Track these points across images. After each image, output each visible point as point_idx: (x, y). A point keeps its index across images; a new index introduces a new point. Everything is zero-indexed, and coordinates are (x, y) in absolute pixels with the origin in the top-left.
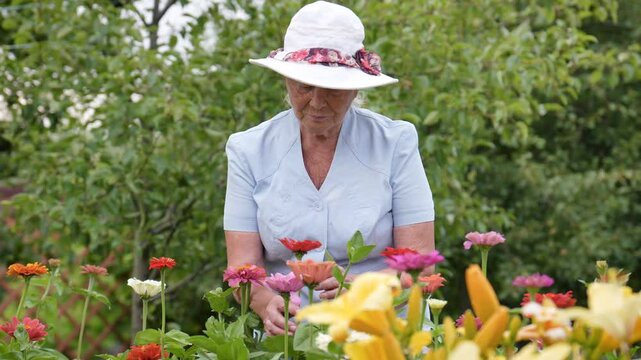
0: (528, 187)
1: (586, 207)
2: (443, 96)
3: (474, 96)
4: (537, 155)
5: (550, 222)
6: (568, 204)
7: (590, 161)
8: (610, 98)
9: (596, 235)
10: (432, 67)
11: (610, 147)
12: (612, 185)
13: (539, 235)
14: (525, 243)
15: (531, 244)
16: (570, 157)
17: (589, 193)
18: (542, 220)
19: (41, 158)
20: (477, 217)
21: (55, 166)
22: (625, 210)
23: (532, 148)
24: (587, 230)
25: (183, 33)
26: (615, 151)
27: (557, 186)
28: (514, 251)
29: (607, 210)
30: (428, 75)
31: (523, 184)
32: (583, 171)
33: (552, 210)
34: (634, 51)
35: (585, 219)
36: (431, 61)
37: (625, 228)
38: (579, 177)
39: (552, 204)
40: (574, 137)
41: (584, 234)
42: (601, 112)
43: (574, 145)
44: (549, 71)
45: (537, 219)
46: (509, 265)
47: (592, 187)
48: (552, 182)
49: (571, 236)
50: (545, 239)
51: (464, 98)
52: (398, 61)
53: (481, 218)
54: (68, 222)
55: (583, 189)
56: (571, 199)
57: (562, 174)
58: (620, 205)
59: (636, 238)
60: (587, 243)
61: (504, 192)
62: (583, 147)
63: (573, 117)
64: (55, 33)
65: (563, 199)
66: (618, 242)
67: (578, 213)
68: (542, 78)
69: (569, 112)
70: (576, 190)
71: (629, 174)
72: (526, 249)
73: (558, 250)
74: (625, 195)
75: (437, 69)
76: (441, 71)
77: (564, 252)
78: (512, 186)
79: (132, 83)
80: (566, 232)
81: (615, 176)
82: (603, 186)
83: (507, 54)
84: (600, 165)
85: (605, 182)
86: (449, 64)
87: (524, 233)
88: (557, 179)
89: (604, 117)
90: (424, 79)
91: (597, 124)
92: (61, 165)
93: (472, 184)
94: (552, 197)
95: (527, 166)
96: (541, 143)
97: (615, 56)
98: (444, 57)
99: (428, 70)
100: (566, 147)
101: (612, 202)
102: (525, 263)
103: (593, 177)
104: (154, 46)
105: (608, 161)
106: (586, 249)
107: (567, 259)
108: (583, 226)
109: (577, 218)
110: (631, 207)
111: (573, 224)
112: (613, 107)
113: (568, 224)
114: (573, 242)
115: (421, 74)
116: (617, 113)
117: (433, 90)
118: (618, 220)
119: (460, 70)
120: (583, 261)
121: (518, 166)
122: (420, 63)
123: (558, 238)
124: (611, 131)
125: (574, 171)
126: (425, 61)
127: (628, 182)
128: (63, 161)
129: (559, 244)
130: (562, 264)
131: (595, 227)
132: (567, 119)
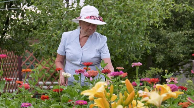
0: (162, 36)
1: (177, 40)
2: (137, 17)
3: (145, 17)
4: (165, 28)
5: (168, 44)
6: (172, 40)
7: (178, 29)
8: (182, 13)
9: (179, 47)
10: (134, 10)
11: (183, 25)
12: (183, 35)
13: (165, 47)
14: (162, 49)
15: (164, 49)
16: (173, 28)
17: (177, 37)
18: (166, 43)
19: (40, 34)
20: (148, 45)
21: (43, 36)
22: (187, 40)
23: (163, 26)
24: (177, 46)
25: (75, 2)
26: (184, 26)
27: (170, 35)
28: (159, 51)
29: (182, 40)
30: (134, 12)
31: (161, 35)
32: (176, 31)
33: (169, 41)
34: (186, 4)
35: (177, 43)
36: (134, 9)
37: (187, 45)
38: (175, 33)
39: (169, 39)
40: (174, 23)
41: (176, 47)
42: (180, 17)
43: (174, 25)
44: (163, 11)
45: (165, 43)
46: (158, 55)
47: (178, 35)
48: (168, 34)
49: (173, 47)
50: (167, 48)
51: (142, 18)
52: (126, 9)
53: (149, 45)
54: (46, 50)
55: (176, 35)
56: (173, 38)
57: (171, 32)
58: (185, 39)
59: (189, 47)
60: (177, 49)
61: (157, 37)
62: (176, 25)
63: (173, 18)
64: (43, 4)
65: (171, 38)
66: (185, 48)
67: (175, 42)
68: (162, 12)
69: (172, 17)
70: (174, 36)
71: (187, 32)
72: (162, 50)
73: (170, 51)
74: (186, 37)
75: (136, 11)
76: (137, 11)
77: (171, 51)
78: (159, 35)
79: (62, 16)
80: (172, 46)
81: (184, 32)
82: (181, 35)
83: (153, 7)
84: (180, 30)
85: (181, 34)
86: (139, 10)
87: (162, 47)
88: (170, 33)
89: (181, 18)
90: (133, 13)
91: (179, 20)
92: (45, 36)
93: (149, 35)
94: (168, 38)
95: (162, 31)
96: (165, 25)
97: (182, 5)
98: (138, 8)
99: (134, 11)
100: (172, 25)
101: (183, 39)
102: (162, 54)
103: (178, 33)
104: (68, 6)
105: (182, 28)
106: (177, 50)
107: (172, 53)
108: (176, 45)
109: (175, 43)
110: (188, 40)
111: (174, 44)
112: (183, 15)
113: (172, 44)
114: (174, 49)
115: (132, 12)
116: (184, 17)
117: (135, 16)
118: (185, 43)
119: (142, 11)
120: (176, 53)
121: (160, 31)
122: (132, 9)
123: (170, 48)
124: (183, 21)
125: (174, 31)
126: (133, 9)
127: (187, 34)
128: (45, 35)
129: (170, 49)
130: (171, 54)
131: (179, 45)
132: (172, 18)
